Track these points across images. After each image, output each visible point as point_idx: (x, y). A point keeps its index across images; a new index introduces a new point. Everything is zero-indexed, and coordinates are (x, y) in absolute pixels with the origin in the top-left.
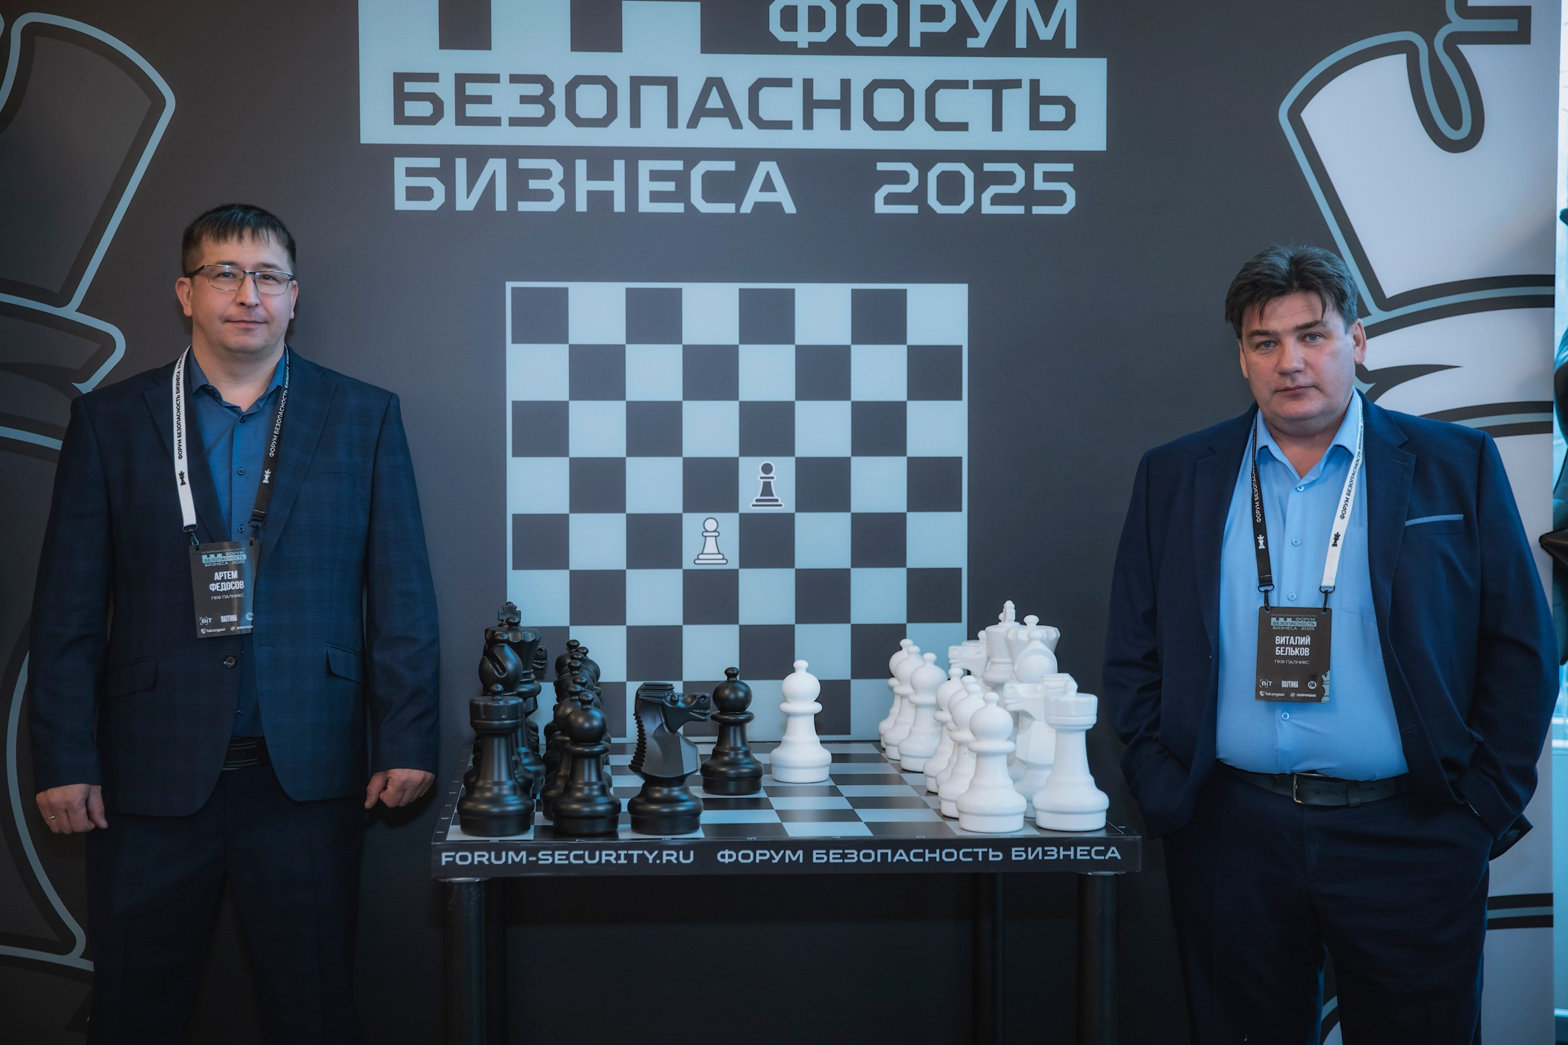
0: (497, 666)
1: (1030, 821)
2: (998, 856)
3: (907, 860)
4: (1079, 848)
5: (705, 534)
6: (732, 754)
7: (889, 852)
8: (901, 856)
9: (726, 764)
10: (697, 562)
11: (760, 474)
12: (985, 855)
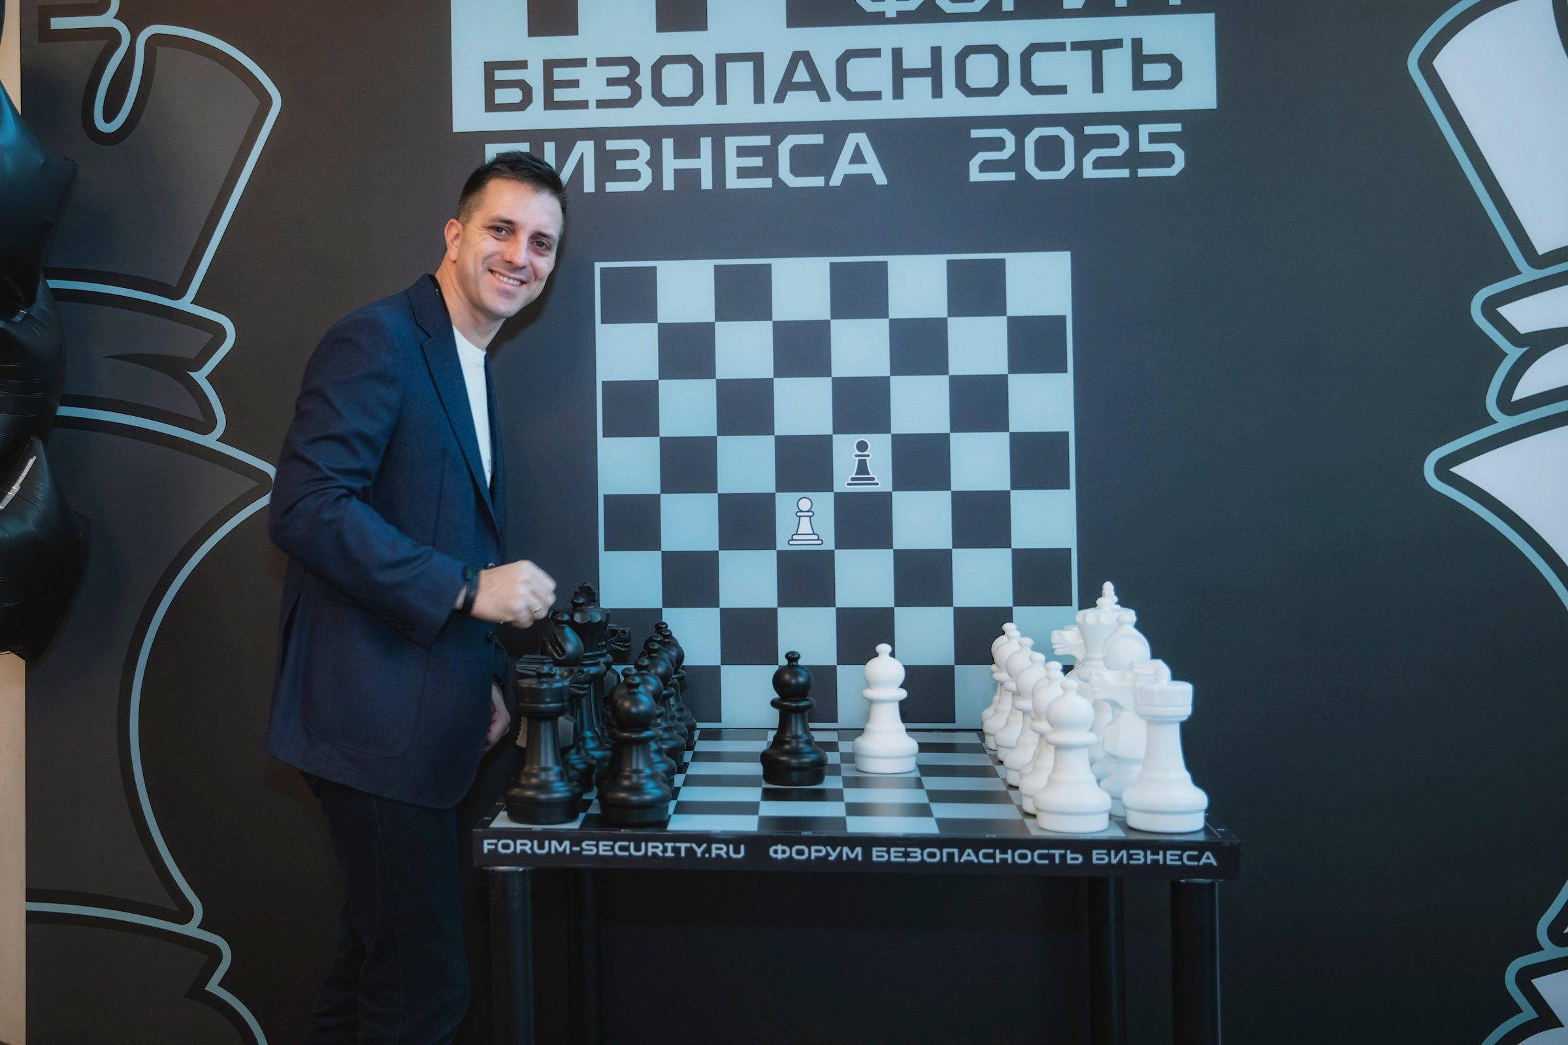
0: (557, 648)
1: (1118, 820)
2: (1077, 859)
3: (976, 861)
4: (1169, 853)
5: (799, 514)
6: (794, 743)
7: (956, 851)
8: (969, 855)
9: (787, 753)
10: (791, 542)
11: (855, 452)
12: (1063, 857)
